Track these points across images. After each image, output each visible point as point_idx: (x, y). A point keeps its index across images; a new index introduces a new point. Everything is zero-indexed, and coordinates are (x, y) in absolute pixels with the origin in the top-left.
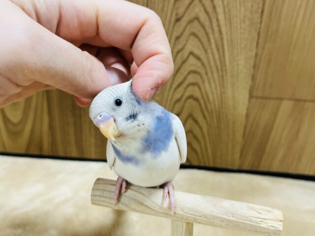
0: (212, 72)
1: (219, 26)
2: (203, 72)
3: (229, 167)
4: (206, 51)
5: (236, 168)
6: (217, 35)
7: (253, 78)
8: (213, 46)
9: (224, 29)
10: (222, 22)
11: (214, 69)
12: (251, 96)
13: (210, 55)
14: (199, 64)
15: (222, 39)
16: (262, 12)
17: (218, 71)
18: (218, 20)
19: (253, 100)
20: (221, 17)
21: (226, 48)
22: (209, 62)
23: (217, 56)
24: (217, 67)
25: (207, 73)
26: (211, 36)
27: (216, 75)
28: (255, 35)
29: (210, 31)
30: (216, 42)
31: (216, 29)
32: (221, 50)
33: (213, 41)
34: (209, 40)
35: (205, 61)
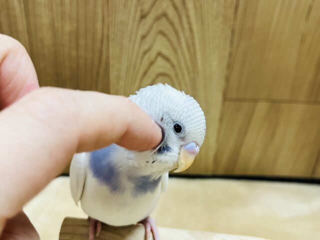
0: (183, 74)
1: (189, 23)
2: (172, 73)
3: (203, 173)
4: (175, 51)
5: (210, 173)
6: (188, 33)
7: (227, 79)
8: (184, 45)
9: (195, 27)
10: (193, 19)
11: (185, 71)
12: (225, 99)
13: (180, 56)
14: (168, 65)
15: (193, 38)
16: (237, 8)
17: (189, 73)
18: (188, 17)
19: (227, 103)
20: (192, 13)
21: (198, 47)
22: (179, 63)
23: (188, 57)
24: (188, 68)
25: (177, 76)
26: (181, 35)
27: (187, 77)
28: (229, 32)
29: (179, 29)
30: (187, 41)
31: (186, 26)
32: (192, 50)
33: (183, 40)
34: (178, 39)
35: (175, 62)
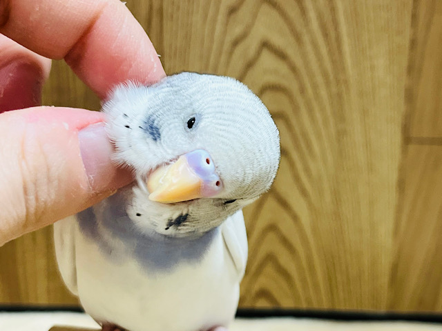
0: (315, 87)
2: (293, 86)
3: (367, 308)
4: (298, 38)
5: (383, 309)
7: (410, 96)
8: (315, 25)
11: (319, 79)
12: (407, 140)
13: (309, 48)
14: (283, 68)
17: (328, 83)
19: (412, 148)
21: (344, 29)
22: (307, 64)
23: (324, 50)
24: (325, 75)
25: (302, 90)
27: (323, 92)
30: (320, 17)
32: (332, 34)
33: (312, 15)
34: (303, 11)
35: (298, 62)
